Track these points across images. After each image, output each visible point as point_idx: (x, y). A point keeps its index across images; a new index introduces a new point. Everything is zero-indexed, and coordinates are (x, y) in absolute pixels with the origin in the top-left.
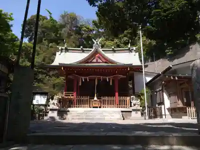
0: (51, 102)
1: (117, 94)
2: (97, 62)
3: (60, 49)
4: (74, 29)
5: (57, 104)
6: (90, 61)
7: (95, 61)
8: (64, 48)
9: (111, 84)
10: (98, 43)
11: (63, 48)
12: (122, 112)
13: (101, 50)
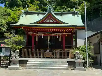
2: (50, 23)
6: (44, 22)
7: (48, 21)
9: (60, 40)
10: (51, 8)
13: (53, 13)
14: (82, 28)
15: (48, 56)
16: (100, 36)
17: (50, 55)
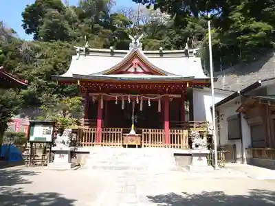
0: (59, 138)
1: (167, 124)
2: (136, 72)
3: (78, 50)
4: (103, 20)
5: (68, 142)
6: (124, 70)
7: (132, 70)
8: (84, 49)
9: (159, 110)
10: (138, 41)
11: (82, 48)
12: (175, 154)
13: (141, 52)
14: (204, 84)
15: (131, 143)
16: (240, 101)
17: (137, 142)
